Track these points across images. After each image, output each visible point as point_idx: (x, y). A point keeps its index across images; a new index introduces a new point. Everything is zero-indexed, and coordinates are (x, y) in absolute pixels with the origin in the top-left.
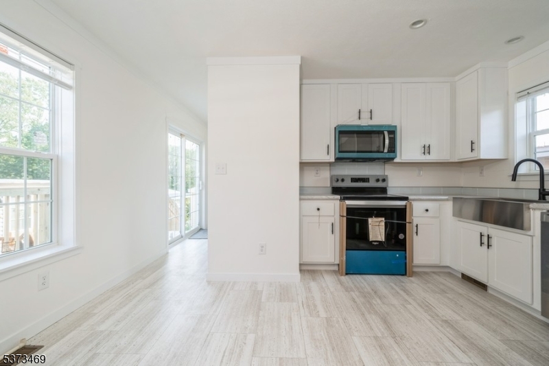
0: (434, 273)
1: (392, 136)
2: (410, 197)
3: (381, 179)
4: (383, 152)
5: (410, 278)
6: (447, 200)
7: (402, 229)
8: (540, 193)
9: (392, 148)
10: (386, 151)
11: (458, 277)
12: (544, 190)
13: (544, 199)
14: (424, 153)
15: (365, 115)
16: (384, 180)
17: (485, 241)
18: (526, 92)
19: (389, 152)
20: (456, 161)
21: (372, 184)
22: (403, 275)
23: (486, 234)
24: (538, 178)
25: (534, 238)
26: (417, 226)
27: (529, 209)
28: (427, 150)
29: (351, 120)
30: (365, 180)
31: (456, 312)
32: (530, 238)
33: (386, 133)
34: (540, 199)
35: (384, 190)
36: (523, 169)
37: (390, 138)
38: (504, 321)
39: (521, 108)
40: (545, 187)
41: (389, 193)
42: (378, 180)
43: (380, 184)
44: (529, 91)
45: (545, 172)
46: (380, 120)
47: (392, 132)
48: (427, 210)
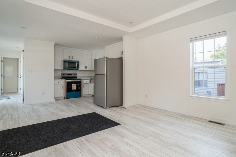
0: (87, 96)
5: (82, 97)
6: (89, 79)
7: (80, 86)
9: (78, 67)
15: (71, 58)
16: (76, 75)
19: (77, 68)
20: (92, 70)
21: (73, 76)
22: (80, 97)
26: (83, 85)
28: (86, 67)
29: (67, 58)
30: (71, 75)
35: (76, 77)
37: (77, 64)
46: (75, 59)
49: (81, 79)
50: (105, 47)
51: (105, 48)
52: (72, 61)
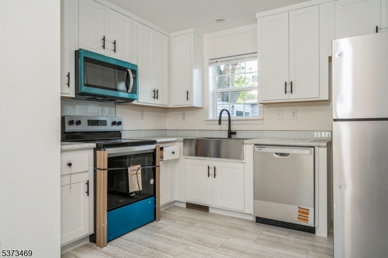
0: (166, 210)
1: (134, 76)
3: (117, 122)
5: (159, 222)
8: (229, 133)
9: (134, 89)
10: (130, 90)
11: (183, 208)
12: (231, 130)
13: (231, 137)
14: (154, 97)
15: (109, 45)
16: (120, 124)
17: (212, 172)
18: (215, 61)
19: (132, 92)
20: (173, 106)
21: (109, 127)
22: (152, 222)
24: (227, 123)
27: (243, 144)
28: (156, 94)
29: (94, 47)
30: (102, 122)
31: (217, 236)
33: (130, 71)
34: (229, 137)
35: (118, 134)
36: (223, 116)
38: (239, 229)
40: (231, 129)
41: (123, 137)
42: (114, 124)
43: (116, 128)
44: (218, 60)
45: (231, 118)
47: (135, 72)
48: (173, 153)
49: (154, 142)
50: (258, 15)
51: (255, 21)
52: (116, 62)
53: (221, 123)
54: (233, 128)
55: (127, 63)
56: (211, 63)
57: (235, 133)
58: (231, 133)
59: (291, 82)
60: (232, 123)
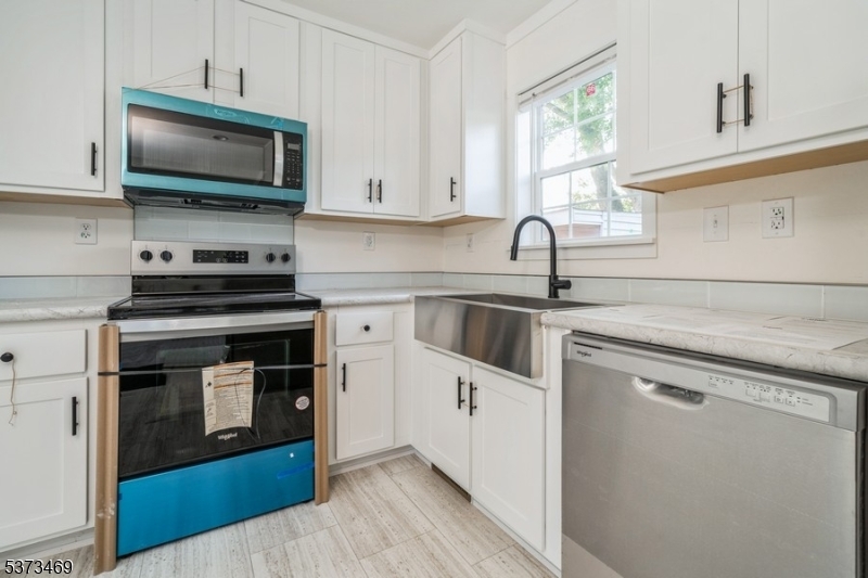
0: (382, 466)
1: (295, 147)
2: (326, 299)
3: (278, 255)
4: (270, 184)
5: (323, 507)
6: (408, 302)
7: (304, 382)
8: (551, 284)
9: (295, 174)
10: (278, 181)
11: (426, 467)
12: (556, 277)
13: (556, 296)
14: (372, 198)
15: (224, 81)
16: (286, 258)
17: (466, 396)
18: (529, 94)
19: (286, 185)
20: (431, 220)
21: (256, 267)
22: (307, 502)
23: (466, 379)
24: (547, 255)
25: (548, 393)
26: (344, 368)
27: (540, 324)
28: (376, 191)
29: (178, 84)
30: (239, 256)
32: (541, 393)
33: (279, 138)
34: (551, 296)
35: (287, 282)
36: (526, 239)
37: (287, 152)
39: (523, 122)
40: (558, 273)
41: (298, 288)
42: (271, 258)
43: (277, 268)
44: (535, 91)
46: (266, 101)
47: (295, 138)
48: (367, 328)
49: (312, 305)
52: (235, 115)
53: (518, 258)
54: (563, 271)
55: (272, 118)
56: (522, 103)
57: (567, 285)
58: (557, 284)
59: (747, 77)
60: (560, 255)
